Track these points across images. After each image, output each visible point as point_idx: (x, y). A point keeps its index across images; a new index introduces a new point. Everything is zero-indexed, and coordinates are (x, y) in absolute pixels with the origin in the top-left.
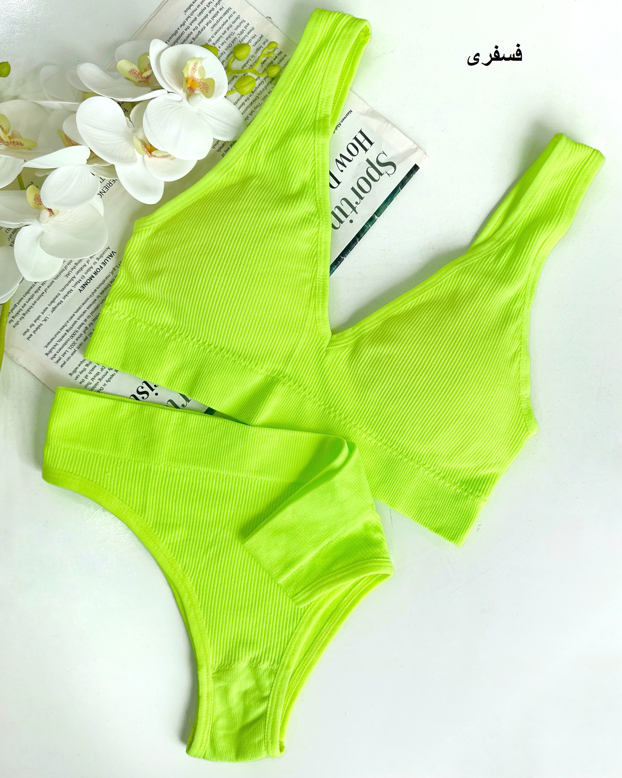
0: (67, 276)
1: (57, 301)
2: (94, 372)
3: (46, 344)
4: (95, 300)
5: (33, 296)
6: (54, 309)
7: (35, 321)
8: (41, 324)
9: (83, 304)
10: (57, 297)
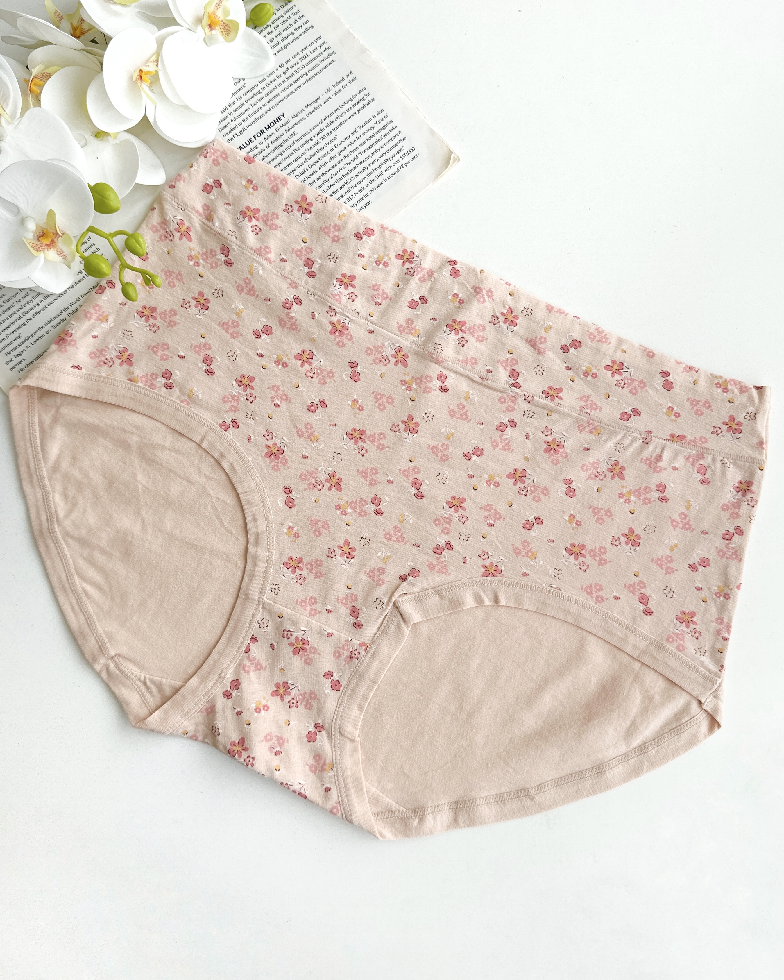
0: (295, 134)
1: (311, 109)
2: (287, 24)
3: (333, 64)
4: (268, 102)
5: (337, 118)
6: (317, 100)
7: (340, 90)
8: (334, 86)
9: (283, 100)
10: (311, 113)
